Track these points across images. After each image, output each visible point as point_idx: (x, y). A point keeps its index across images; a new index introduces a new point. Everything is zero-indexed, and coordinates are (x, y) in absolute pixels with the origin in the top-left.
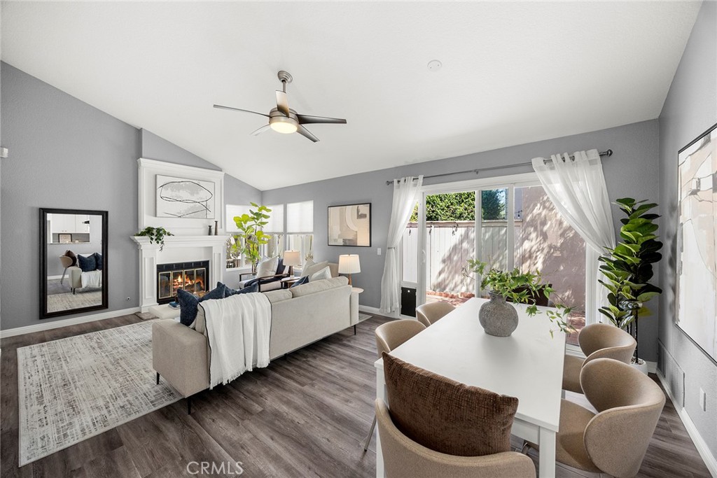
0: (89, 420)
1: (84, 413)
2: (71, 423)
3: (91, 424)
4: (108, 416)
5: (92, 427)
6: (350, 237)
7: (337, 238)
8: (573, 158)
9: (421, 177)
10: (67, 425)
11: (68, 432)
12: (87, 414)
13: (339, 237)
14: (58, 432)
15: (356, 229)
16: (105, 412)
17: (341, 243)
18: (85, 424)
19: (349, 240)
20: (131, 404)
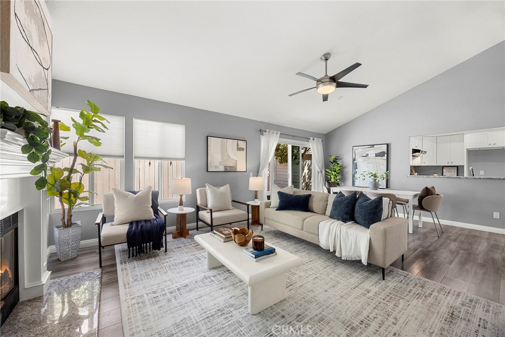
0: (449, 298)
1: (448, 304)
2: (463, 305)
3: (450, 295)
4: (436, 290)
5: (451, 292)
6: (231, 165)
7: (218, 165)
8: (313, 140)
9: (279, 133)
10: (466, 306)
11: (467, 302)
12: (447, 302)
13: (220, 164)
14: (475, 306)
15: (235, 158)
16: (435, 293)
17: (222, 169)
18: (454, 297)
19: (230, 167)
20: (416, 285)
